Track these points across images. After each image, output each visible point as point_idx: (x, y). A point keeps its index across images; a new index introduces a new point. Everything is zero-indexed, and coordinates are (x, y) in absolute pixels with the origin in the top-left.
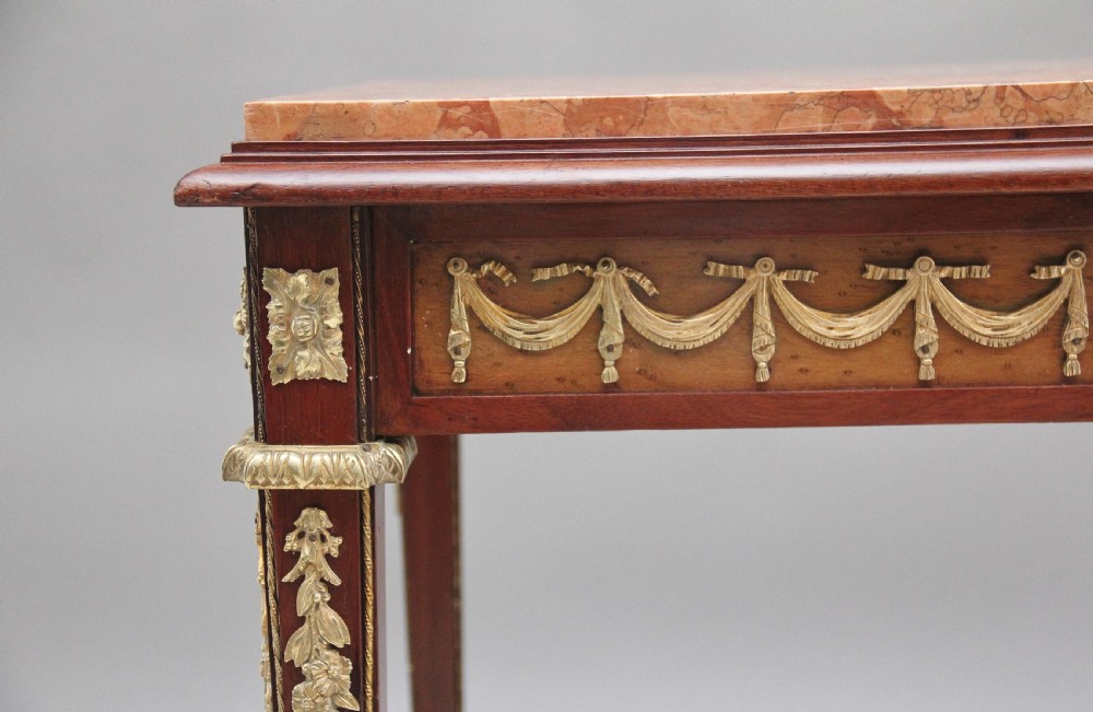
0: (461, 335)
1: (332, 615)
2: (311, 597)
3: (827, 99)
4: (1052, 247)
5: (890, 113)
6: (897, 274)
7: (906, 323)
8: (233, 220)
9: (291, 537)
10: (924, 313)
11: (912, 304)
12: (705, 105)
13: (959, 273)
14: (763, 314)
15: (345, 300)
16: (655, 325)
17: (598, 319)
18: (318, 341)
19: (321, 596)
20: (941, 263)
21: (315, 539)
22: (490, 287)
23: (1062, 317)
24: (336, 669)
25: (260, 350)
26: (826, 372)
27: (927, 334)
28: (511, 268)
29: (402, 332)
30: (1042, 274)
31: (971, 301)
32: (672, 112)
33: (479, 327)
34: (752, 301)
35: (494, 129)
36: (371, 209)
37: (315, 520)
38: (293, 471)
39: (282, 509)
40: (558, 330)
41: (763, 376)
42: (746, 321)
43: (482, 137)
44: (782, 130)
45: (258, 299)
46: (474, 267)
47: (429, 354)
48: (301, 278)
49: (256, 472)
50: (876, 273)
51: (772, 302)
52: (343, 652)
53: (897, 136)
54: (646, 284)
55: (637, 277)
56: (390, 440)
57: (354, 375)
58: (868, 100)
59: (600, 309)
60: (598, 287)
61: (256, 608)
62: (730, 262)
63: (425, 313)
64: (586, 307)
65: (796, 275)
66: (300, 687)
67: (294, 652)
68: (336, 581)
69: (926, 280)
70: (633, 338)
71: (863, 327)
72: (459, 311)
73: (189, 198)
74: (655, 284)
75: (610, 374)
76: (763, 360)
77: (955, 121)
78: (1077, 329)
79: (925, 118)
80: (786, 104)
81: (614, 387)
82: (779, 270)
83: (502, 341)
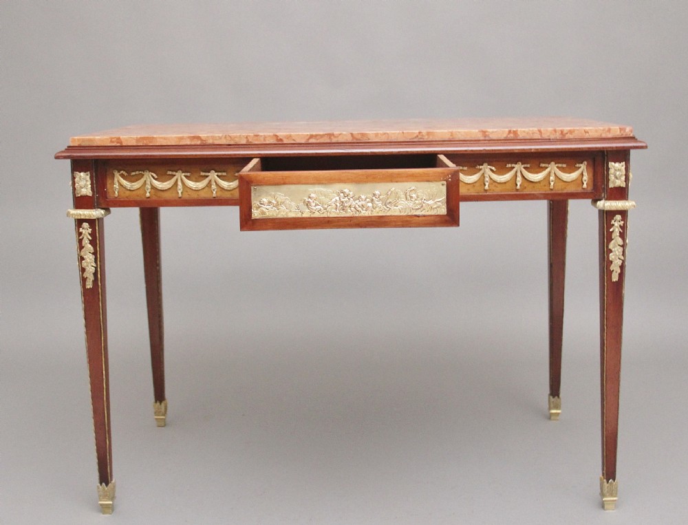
0: (116, 186)
1: (90, 246)
2: (86, 242)
3: (189, 137)
4: (239, 169)
5: (203, 140)
6: (207, 174)
7: (209, 184)
8: (68, 162)
9: (81, 229)
10: (213, 182)
11: (210, 181)
12: (165, 139)
13: (220, 174)
14: (180, 183)
15: (91, 178)
16: (157, 184)
17: (145, 183)
18: (85, 186)
19: (87, 241)
20: (216, 172)
21: (86, 230)
22: (122, 176)
24: (91, 257)
25: (74, 189)
26: (195, 196)
27: (214, 187)
28: (126, 172)
29: (104, 185)
30: (237, 174)
31: (223, 180)
32: (158, 140)
33: (121, 185)
34: (177, 180)
35: (121, 143)
36: (97, 160)
37: (86, 225)
38: (81, 215)
39: (79, 222)
40: (137, 185)
41: (180, 195)
42: (176, 183)
43: (119, 144)
44: (181, 143)
45: (74, 178)
46: (119, 172)
47: (110, 191)
48: (82, 174)
49: (73, 215)
50: (203, 174)
51: (182, 180)
52: (93, 254)
53: (204, 146)
54: (154, 175)
56: (102, 209)
57: (93, 195)
58: (199, 138)
59: (145, 181)
60: (145, 176)
61: (75, 245)
62: (172, 171)
63: (109, 182)
64: (142, 181)
65: (186, 174)
66: (83, 261)
67: (82, 254)
68: (90, 238)
69: (213, 175)
70: (153, 187)
71: (201, 185)
72: (116, 180)
73: (57, 158)
74: (157, 175)
75: (148, 195)
76: (180, 192)
77: (217, 142)
79: (210, 141)
80: (181, 138)
81: (149, 197)
82: (183, 172)
83: (125, 188)
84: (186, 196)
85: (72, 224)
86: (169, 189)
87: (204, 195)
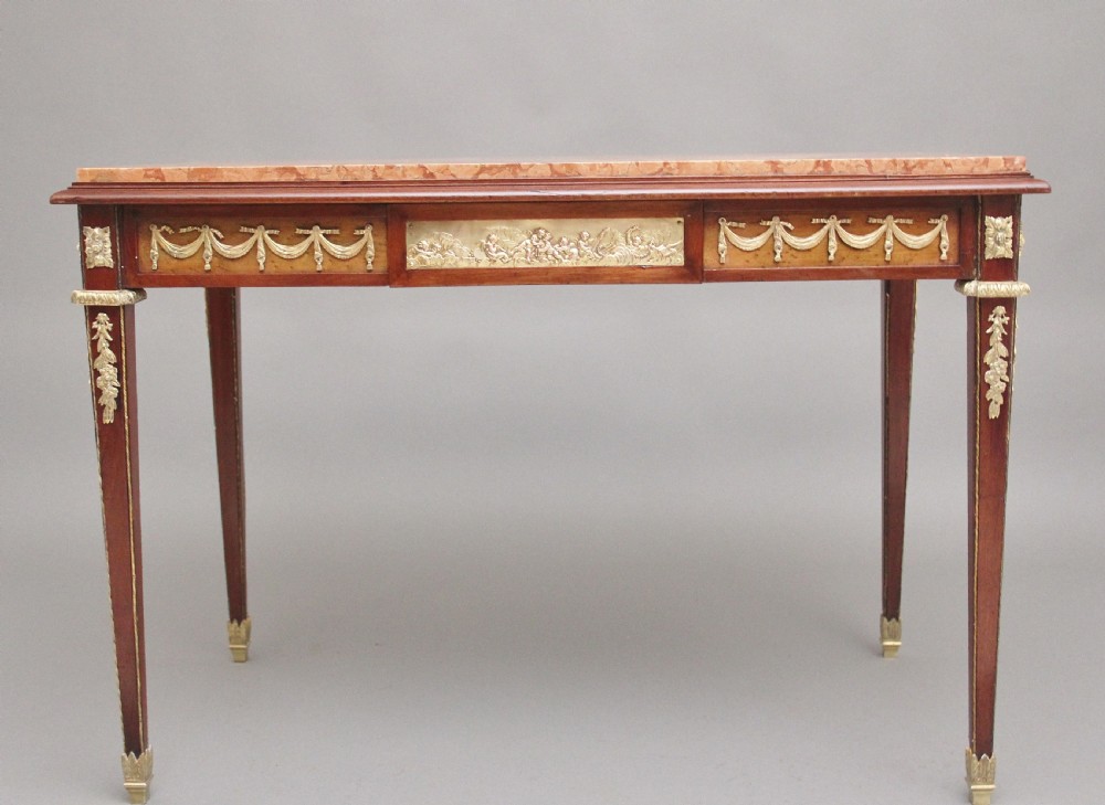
0: (155, 252)
1: (109, 352)
2: (103, 345)
3: (278, 169)
4: (360, 224)
5: (298, 174)
6: (307, 232)
7: (311, 249)
8: (74, 207)
9: (95, 323)
10: (317, 246)
11: (312, 243)
12: (236, 171)
13: (328, 232)
14: (261, 247)
15: (112, 238)
16: (224, 248)
17: (203, 247)
18: (102, 251)
19: (106, 344)
20: (322, 228)
21: (103, 324)
22: (165, 234)
23: (365, 248)
24: (111, 371)
25: (84, 256)
26: (286, 269)
27: (318, 253)
28: (172, 228)
29: (134, 250)
30: (357, 232)
31: (335, 242)
32: (225, 173)
33: (162, 249)
34: (256, 242)
35: (163, 178)
36: (122, 206)
37: (102, 317)
38: (94, 299)
39: (92, 312)
40: (189, 250)
41: (262, 267)
42: (255, 248)
43: (158, 181)
44: (263, 180)
45: (83, 237)
46: (159, 228)
47: (144, 259)
48: (97, 230)
49: (80, 299)
50: (300, 231)
51: (264, 241)
52: (114, 365)
53: (302, 184)
54: (219, 234)
55: (216, 231)
56: (131, 290)
57: (116, 265)
58: (293, 170)
59: (203, 243)
60: (203, 235)
61: (86, 351)
62: (249, 227)
63: (142, 246)
64: (198, 243)
65: (272, 232)
66: (99, 378)
67: (97, 365)
68: (111, 339)
69: (317, 234)
70: (216, 254)
71: (296, 250)
72: (154, 241)
73: (54, 201)
74: (223, 233)
75: (208, 267)
76: (261, 262)
77: (323, 178)
78: (371, 253)
79: (312, 177)
80: (265, 171)
81: (209, 271)
82: (266, 229)
83: (169, 254)
84: (272, 270)
85: (81, 316)
86: (243, 257)
87: (300, 267)
